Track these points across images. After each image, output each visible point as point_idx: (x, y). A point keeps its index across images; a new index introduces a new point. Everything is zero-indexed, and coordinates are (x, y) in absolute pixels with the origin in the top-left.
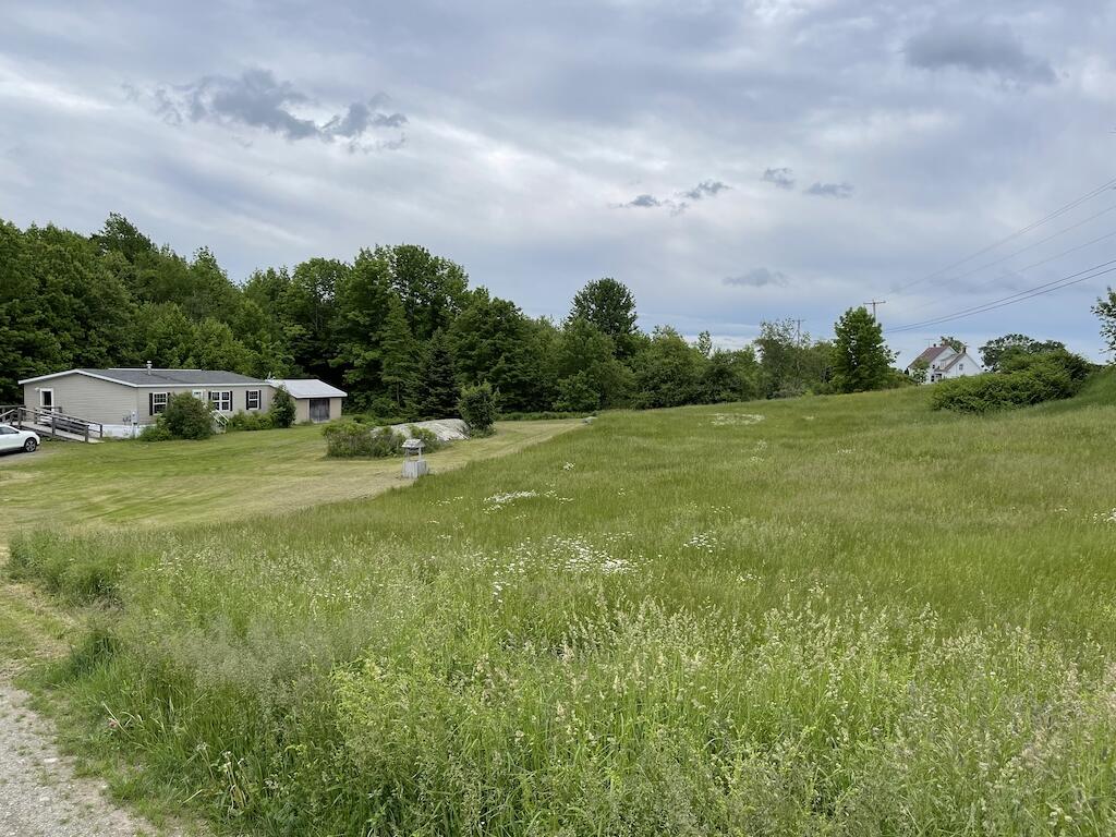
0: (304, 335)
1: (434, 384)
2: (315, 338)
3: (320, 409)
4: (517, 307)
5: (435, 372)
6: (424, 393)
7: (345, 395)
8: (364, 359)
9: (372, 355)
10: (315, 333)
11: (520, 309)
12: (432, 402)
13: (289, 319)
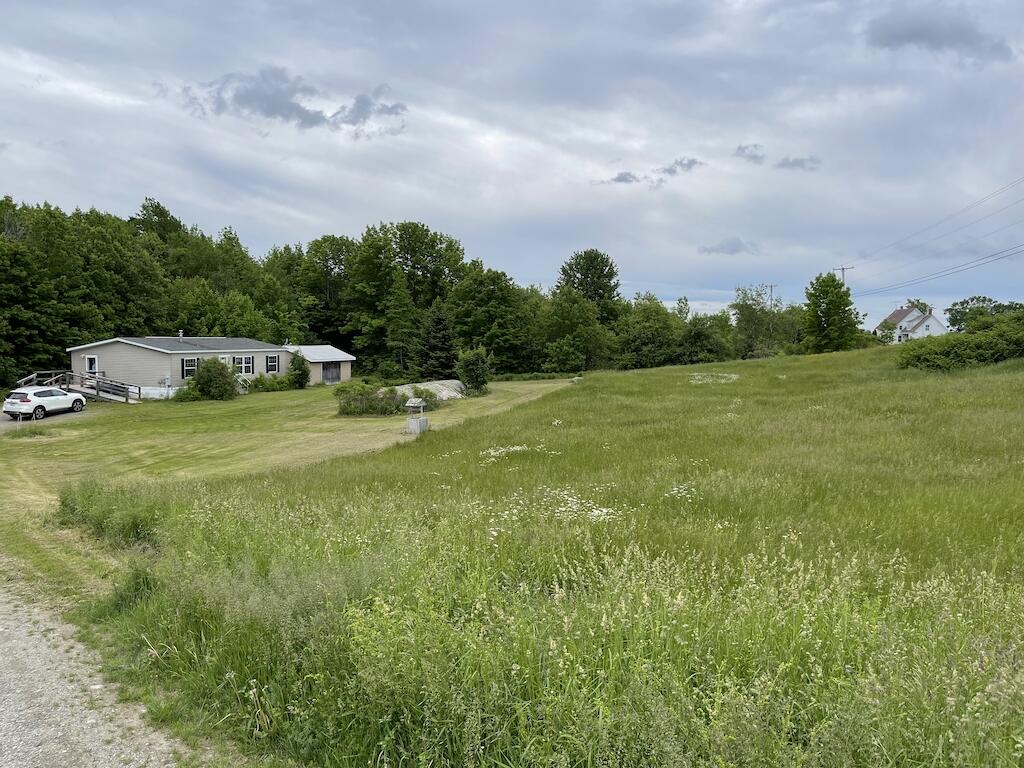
0: (316, 305)
1: (434, 348)
2: (326, 307)
3: (332, 372)
4: (508, 277)
5: (435, 338)
6: (425, 356)
7: (354, 358)
8: (371, 326)
9: (377, 322)
10: (327, 303)
11: (511, 279)
12: (432, 364)
13: (303, 291)
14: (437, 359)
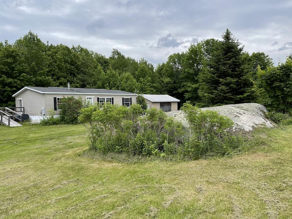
0: (171, 82)
2: (175, 83)
3: (166, 107)
4: (266, 55)
6: (215, 83)
7: (179, 101)
8: (192, 88)
10: (175, 81)
11: (267, 56)
12: (222, 90)
13: (166, 77)
14: (227, 84)
